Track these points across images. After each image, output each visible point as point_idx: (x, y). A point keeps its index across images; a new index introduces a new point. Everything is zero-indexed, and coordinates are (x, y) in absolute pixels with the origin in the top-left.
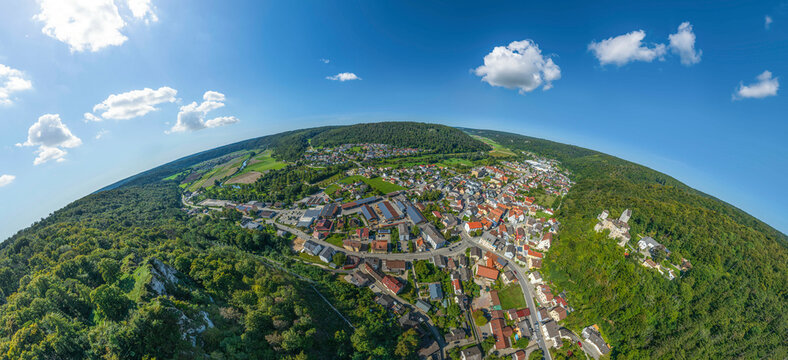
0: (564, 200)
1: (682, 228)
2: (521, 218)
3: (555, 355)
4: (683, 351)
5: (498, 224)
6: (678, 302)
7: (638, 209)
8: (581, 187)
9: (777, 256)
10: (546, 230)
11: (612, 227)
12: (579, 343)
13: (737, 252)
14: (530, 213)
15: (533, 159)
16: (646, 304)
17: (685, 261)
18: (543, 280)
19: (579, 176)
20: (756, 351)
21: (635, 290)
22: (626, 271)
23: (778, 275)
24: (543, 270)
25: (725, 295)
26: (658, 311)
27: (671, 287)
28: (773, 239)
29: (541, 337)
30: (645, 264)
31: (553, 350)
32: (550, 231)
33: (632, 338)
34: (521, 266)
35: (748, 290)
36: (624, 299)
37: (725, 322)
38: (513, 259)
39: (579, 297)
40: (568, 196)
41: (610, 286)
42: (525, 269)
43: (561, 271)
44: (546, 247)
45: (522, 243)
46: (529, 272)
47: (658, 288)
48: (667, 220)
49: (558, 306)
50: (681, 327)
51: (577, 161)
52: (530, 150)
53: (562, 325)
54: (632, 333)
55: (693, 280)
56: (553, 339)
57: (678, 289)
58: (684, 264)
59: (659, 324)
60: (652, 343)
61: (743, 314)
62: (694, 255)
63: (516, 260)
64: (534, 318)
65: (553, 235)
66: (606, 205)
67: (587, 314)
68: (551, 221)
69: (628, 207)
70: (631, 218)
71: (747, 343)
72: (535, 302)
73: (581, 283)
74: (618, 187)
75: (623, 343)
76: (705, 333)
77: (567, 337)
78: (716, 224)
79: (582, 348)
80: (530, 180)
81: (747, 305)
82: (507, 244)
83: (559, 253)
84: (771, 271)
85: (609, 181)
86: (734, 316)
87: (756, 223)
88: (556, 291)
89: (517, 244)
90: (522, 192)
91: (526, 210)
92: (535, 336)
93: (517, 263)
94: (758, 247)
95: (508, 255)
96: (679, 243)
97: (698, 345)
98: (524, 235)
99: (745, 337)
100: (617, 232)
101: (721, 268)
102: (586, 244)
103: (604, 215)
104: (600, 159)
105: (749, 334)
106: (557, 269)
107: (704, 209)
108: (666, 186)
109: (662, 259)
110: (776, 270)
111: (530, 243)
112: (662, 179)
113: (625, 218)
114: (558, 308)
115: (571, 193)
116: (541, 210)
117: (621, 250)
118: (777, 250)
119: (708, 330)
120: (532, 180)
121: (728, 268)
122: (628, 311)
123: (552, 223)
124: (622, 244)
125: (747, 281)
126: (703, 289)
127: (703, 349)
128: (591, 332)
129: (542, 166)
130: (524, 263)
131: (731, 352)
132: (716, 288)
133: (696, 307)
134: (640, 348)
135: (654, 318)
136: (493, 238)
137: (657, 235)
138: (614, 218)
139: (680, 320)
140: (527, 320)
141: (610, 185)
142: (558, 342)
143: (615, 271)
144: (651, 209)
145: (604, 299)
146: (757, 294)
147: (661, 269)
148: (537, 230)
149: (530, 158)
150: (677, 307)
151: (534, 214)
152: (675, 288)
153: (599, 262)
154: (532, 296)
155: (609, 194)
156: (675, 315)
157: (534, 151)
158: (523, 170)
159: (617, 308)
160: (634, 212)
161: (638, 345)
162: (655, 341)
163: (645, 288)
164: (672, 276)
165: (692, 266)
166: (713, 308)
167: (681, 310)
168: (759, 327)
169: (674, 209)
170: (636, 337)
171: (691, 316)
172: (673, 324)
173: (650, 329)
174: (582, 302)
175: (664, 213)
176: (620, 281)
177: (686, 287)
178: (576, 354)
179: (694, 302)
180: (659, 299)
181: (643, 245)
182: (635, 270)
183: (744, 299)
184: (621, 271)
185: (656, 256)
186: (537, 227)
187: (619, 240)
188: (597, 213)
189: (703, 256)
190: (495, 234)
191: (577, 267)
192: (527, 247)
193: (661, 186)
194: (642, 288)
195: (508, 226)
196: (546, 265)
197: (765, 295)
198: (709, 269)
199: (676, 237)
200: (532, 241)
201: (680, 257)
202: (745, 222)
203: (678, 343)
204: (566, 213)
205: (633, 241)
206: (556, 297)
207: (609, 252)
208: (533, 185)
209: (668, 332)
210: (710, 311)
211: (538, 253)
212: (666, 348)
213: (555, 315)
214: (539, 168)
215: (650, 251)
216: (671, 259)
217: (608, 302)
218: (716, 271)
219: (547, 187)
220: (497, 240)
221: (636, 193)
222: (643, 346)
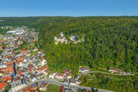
0: (38, 41)
1: (78, 28)
2: (25, 61)
3: (82, 85)
4: (100, 51)
5: (16, 73)
6: (89, 44)
7: (64, 30)
8: (42, 33)
9: (102, 21)
10: (40, 57)
11: (61, 40)
12: (82, 75)
13: (93, 25)
14: (28, 56)
15: (11, 30)
16: (84, 51)
17: (84, 35)
18: (55, 73)
19: (39, 29)
20: (111, 39)
21: (79, 50)
22: (73, 48)
23: (104, 24)
24: (52, 70)
25: (97, 35)
26: (87, 49)
27: (85, 43)
28: (99, 18)
29: (74, 87)
30: (76, 43)
31: (80, 85)
32: (42, 56)
33: (89, 60)
34: (43, 77)
35: (100, 31)
36: (78, 54)
37: (101, 39)
38: (37, 79)
39: (69, 65)
40: (39, 39)
41: (72, 55)
42: (46, 77)
43: (57, 65)
44: (45, 62)
45: (35, 69)
46: (48, 76)
47: (83, 45)
48: (73, 29)
49: (67, 74)
50: (95, 48)
51: (34, 23)
52: (7, 25)
53: (74, 77)
54: (87, 59)
55: (88, 37)
56: (77, 82)
57: (87, 42)
58: (84, 36)
59: (90, 52)
60: (94, 56)
61: (103, 35)
62: (85, 32)
63: (39, 78)
64: (66, 86)
65: (44, 56)
66: (54, 35)
67: (75, 67)
68: (39, 53)
69: (61, 31)
70: (64, 34)
71: (108, 39)
72: (60, 81)
73: (65, 62)
74: (55, 27)
75: (89, 63)
76: (100, 44)
77: (78, 78)
78: (86, 23)
79: (84, 75)
80: (16, 42)
81: (102, 33)
82: (29, 76)
83: (51, 60)
84: (102, 24)
85: (51, 26)
86: (102, 37)
87: (94, 17)
88: (62, 71)
89: (33, 72)
90: (16, 50)
91: (25, 56)
92: (73, 89)
93: (41, 78)
94: (97, 22)
95: (34, 80)
96: (79, 32)
97: (101, 47)
98: (33, 66)
99: (107, 38)
100: (62, 41)
101: (92, 31)
102: (57, 51)
103: (56, 38)
104: (44, 19)
105: (107, 37)
106: (55, 65)
107: (81, 21)
108: (68, 20)
109: (78, 39)
110: (103, 24)
111: (38, 67)
112: (66, 18)
113: (62, 35)
114: (67, 75)
115: (40, 37)
116: (32, 51)
117: (67, 44)
118: (101, 20)
119: (100, 43)
120: (17, 41)
121: (93, 30)
122: (82, 56)
123: (40, 53)
124: (66, 43)
125: (99, 29)
126: (92, 38)
127: (103, 47)
128: (81, 69)
129: (19, 32)
130: (43, 76)
131: (107, 43)
132: (94, 35)
133: (94, 42)
134: (93, 60)
135: (88, 52)
136: (19, 81)
137: (73, 34)
138: (59, 37)
139: (93, 47)
140: (65, 89)
141: (52, 28)
142: (79, 81)
143: (70, 50)
144: (68, 28)
145: (74, 59)
146: (103, 30)
147: (80, 41)
148: (36, 60)
149: (9, 29)
150: (90, 45)
151: (30, 55)
152: (86, 42)
153: (64, 52)
154: (57, 81)
155: (53, 30)
156: (91, 47)
157: (9, 25)
158: (9, 38)
159: (79, 58)
160: (64, 32)
161: (92, 60)
162: (93, 55)
163: (80, 48)
164: (83, 40)
165: (86, 35)
166: (97, 39)
167: (91, 45)
168: (108, 35)
169: (73, 25)
170: (90, 59)
171: (94, 44)
172: (93, 49)
173: (90, 54)
174: (71, 66)
175: (72, 27)
176: (73, 52)
177: (88, 40)
178: (85, 77)
179: (92, 41)
180: (85, 47)
181: (71, 39)
182: (74, 46)
183: (101, 33)
184: (71, 49)
185: (76, 39)
186: (35, 59)
187: (65, 42)
188: (53, 39)
189: (86, 31)
190: (18, 78)
191: (60, 59)
192: (38, 69)
193: (67, 20)
194: (79, 48)
195: (21, 69)
196: (51, 68)
197: (104, 29)
198: (90, 33)
199: (78, 31)
200: (38, 65)
201: (82, 35)
202: (91, 18)
203: (97, 51)
204: (42, 45)
205: (69, 40)
206: (64, 73)
207: (64, 47)
208: (19, 43)
209: (93, 51)
210: (97, 40)
211: (44, 67)
212: (97, 54)
213: (69, 77)
214: (17, 34)
215: (74, 39)
216: (80, 37)
217: (76, 59)
218: (91, 32)
219: (27, 40)
220: (22, 80)
221: (61, 26)
222: (93, 59)
